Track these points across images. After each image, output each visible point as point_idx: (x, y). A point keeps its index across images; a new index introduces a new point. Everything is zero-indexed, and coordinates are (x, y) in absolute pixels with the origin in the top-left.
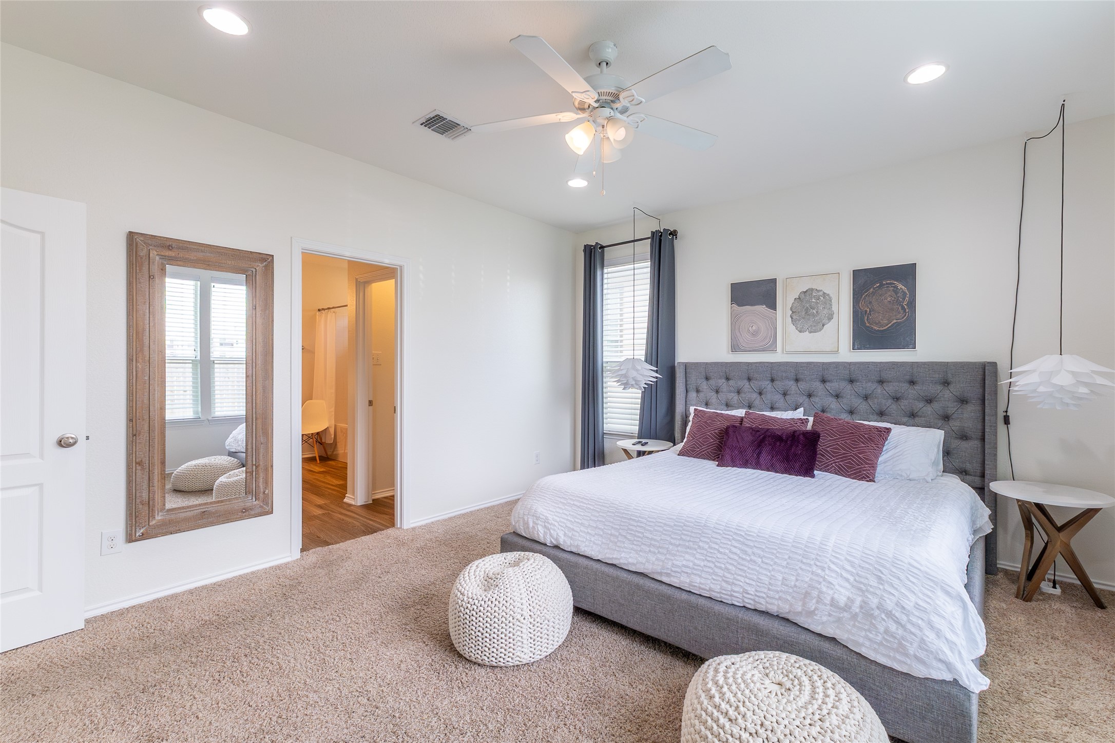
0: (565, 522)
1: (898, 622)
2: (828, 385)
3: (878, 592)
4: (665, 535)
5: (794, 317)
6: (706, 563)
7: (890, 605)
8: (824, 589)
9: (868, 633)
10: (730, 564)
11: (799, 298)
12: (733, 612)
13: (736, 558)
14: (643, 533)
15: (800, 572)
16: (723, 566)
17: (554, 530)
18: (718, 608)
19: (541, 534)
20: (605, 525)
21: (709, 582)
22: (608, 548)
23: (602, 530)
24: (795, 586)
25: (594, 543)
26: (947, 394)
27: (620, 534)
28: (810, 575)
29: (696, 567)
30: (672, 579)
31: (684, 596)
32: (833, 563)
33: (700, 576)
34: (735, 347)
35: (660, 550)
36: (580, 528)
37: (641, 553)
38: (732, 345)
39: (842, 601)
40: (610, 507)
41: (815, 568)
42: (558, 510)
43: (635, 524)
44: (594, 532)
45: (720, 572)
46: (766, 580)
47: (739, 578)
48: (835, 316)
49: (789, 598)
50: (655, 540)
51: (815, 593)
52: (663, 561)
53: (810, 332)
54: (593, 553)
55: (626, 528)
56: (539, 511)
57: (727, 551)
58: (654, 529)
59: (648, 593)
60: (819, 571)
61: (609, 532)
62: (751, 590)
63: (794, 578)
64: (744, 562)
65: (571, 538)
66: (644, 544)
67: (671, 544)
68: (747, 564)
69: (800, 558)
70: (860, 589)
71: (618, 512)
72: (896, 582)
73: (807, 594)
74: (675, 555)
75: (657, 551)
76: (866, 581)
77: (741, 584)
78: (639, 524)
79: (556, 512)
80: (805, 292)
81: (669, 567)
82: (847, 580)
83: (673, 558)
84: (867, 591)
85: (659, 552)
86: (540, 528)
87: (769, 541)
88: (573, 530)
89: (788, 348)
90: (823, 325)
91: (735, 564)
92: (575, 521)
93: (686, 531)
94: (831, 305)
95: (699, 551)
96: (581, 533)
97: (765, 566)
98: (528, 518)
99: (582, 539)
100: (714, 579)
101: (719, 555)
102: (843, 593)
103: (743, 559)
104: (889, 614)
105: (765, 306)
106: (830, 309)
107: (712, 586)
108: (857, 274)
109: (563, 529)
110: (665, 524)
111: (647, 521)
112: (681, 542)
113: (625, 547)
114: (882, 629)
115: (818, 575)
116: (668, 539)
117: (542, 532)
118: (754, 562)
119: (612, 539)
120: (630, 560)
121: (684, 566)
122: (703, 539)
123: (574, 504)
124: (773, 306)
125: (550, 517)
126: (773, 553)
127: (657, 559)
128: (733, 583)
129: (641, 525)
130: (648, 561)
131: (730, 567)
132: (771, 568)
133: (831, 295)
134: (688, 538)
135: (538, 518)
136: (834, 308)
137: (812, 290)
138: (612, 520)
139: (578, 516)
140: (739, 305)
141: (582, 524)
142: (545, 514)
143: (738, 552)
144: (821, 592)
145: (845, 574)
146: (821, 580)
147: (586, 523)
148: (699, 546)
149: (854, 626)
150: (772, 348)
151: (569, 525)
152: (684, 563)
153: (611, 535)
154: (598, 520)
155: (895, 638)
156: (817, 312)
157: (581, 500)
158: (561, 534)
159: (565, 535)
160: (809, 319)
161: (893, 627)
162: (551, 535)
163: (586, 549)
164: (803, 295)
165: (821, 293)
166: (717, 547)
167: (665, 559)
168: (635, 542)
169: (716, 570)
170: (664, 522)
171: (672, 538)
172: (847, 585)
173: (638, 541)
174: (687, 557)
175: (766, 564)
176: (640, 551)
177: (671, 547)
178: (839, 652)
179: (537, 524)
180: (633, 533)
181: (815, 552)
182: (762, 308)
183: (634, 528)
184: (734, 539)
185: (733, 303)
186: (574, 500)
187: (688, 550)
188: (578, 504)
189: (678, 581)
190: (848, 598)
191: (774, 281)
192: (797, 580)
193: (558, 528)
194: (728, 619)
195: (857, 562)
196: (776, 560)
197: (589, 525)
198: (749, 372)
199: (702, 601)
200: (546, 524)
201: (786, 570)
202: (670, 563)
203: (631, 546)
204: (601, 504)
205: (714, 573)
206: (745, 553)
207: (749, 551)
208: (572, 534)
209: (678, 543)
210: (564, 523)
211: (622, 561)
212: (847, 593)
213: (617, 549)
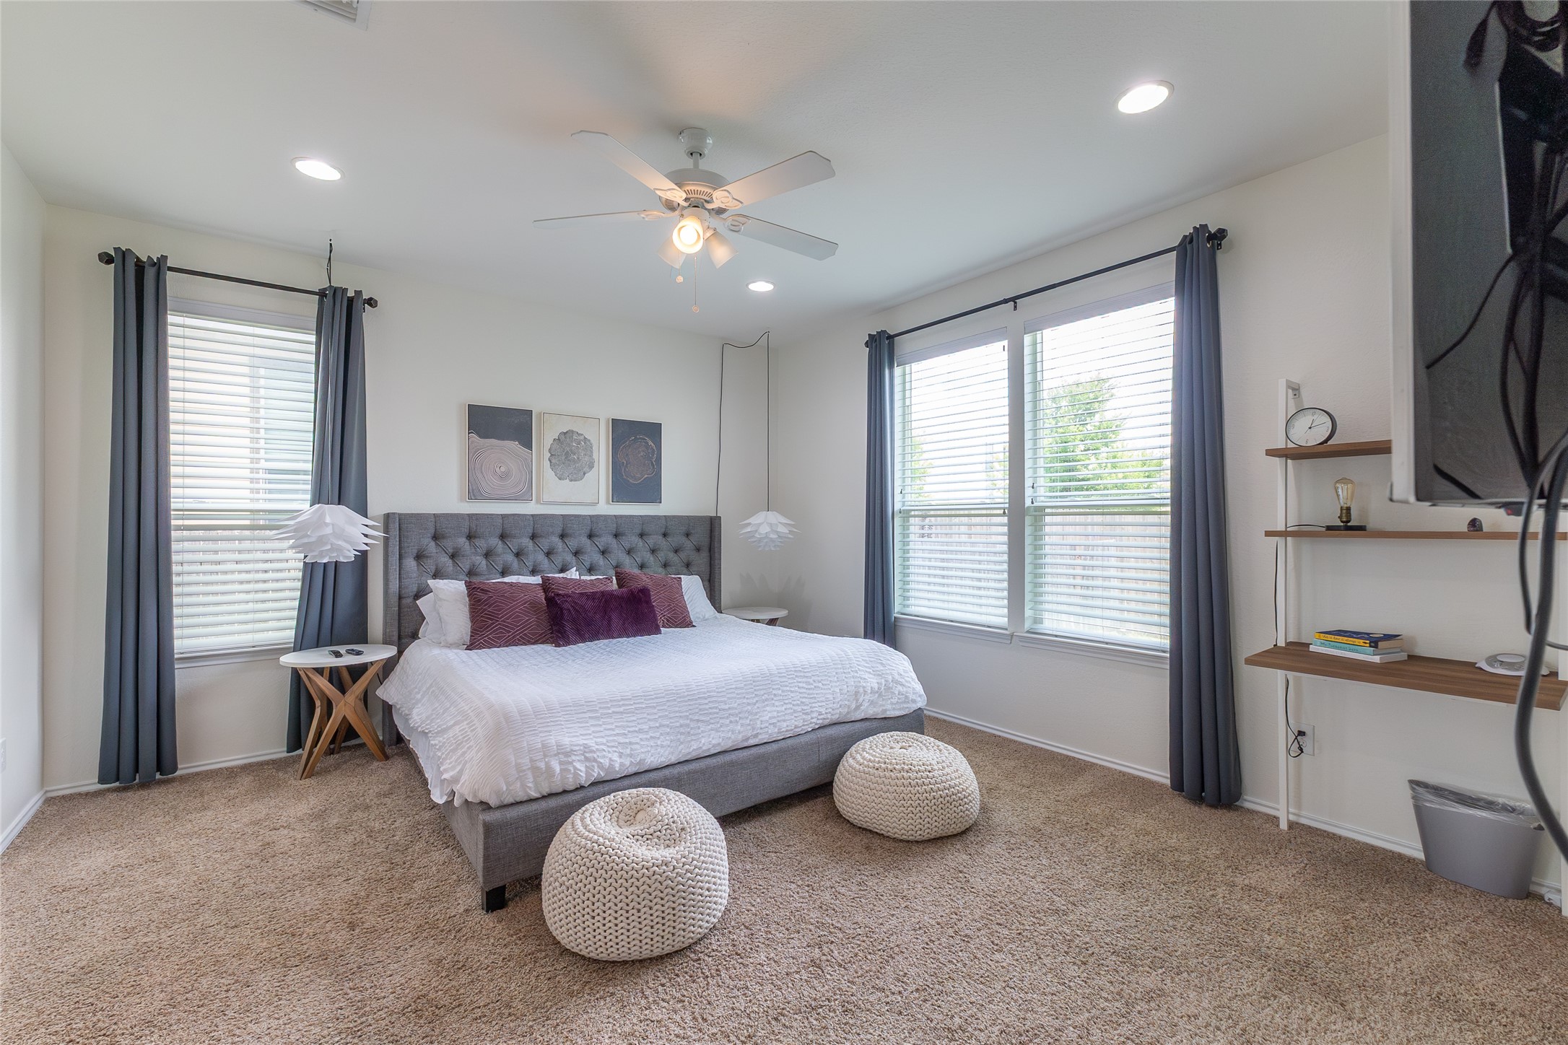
0: (615, 738)
1: (902, 685)
2: (595, 539)
3: (888, 672)
4: (740, 698)
5: (553, 461)
6: (785, 706)
7: (897, 677)
8: (864, 684)
9: (892, 700)
10: (803, 698)
11: (559, 439)
12: (813, 736)
13: (805, 691)
14: (716, 708)
15: (846, 680)
16: (799, 702)
17: (604, 757)
18: (803, 739)
19: (582, 772)
20: (670, 718)
21: (793, 721)
22: (682, 743)
23: (668, 726)
24: (848, 691)
25: (662, 746)
26: (688, 544)
27: (691, 720)
28: (853, 680)
29: (779, 714)
30: (760, 737)
31: (775, 746)
32: (859, 665)
33: (784, 721)
34: (474, 493)
35: (740, 715)
36: (638, 737)
37: (722, 729)
38: (471, 491)
39: (876, 686)
40: (667, 695)
41: (852, 674)
42: (593, 729)
43: (706, 701)
44: (659, 734)
45: (799, 709)
46: (830, 697)
47: (814, 705)
48: (596, 464)
49: (846, 703)
50: (733, 708)
51: (861, 690)
52: (749, 725)
53: (571, 481)
54: (663, 759)
55: (697, 710)
56: (567, 743)
57: (797, 688)
58: (728, 698)
59: (742, 764)
60: (856, 674)
61: (678, 724)
62: (823, 711)
63: (845, 686)
64: (811, 692)
65: (631, 756)
66: (723, 718)
67: (749, 704)
68: (814, 692)
69: (842, 670)
70: (879, 675)
71: (680, 697)
72: (889, 662)
73: (857, 693)
74: (756, 714)
75: (738, 719)
76: (878, 669)
77: (816, 709)
78: (709, 700)
79: (593, 732)
80: (565, 433)
81: (758, 726)
82: (870, 673)
83: (758, 717)
84: (883, 674)
85: (740, 718)
86: (578, 765)
87: (819, 667)
88: (631, 743)
89: (546, 498)
90: (584, 474)
91: (806, 696)
92: (629, 732)
93: (758, 686)
94: (592, 452)
95: (775, 699)
96: (642, 743)
97: (825, 687)
98: (547, 763)
99: (646, 750)
100: (796, 717)
101: (792, 695)
102: (873, 682)
103: (809, 689)
104: (898, 682)
105: (517, 443)
106: (591, 456)
107: (796, 723)
108: (616, 422)
109: (614, 749)
110: (736, 688)
111: (718, 692)
112: (757, 699)
113: (702, 732)
114: (897, 693)
115: (856, 677)
116: (745, 701)
117: (583, 769)
118: (818, 687)
119: (682, 730)
120: (714, 742)
121: (770, 718)
122: (774, 687)
123: (614, 712)
124: (528, 445)
125: (591, 743)
126: (826, 675)
127: (742, 725)
128: (812, 712)
129: (713, 699)
130: (733, 732)
131: (804, 700)
132: (830, 687)
133: (592, 441)
134: (762, 692)
135: (567, 754)
136: (595, 456)
137: (572, 431)
138: (677, 709)
139: (629, 724)
140: (480, 437)
141: (640, 731)
142: (581, 742)
143: (804, 685)
144: (864, 687)
145: (868, 670)
146: (860, 679)
147: (645, 727)
148: (775, 695)
149: (883, 700)
150: (525, 497)
151: (622, 740)
152: (769, 715)
153: (681, 726)
154: (660, 717)
155: (903, 694)
156: (578, 458)
157: (621, 703)
158: (615, 757)
159: (621, 755)
160: (569, 465)
161: (900, 688)
162: (601, 766)
163: (652, 759)
164: (563, 437)
165: (582, 438)
166: (788, 688)
167: (750, 721)
168: (712, 721)
169: (795, 708)
170: (734, 686)
171: (747, 698)
172: (871, 676)
173: (715, 718)
174: (768, 708)
175: (825, 685)
176: (721, 726)
177: (749, 708)
178: (875, 724)
179: (571, 763)
180: (706, 712)
181: (847, 662)
182: (514, 445)
183: (707, 707)
184: (796, 676)
185: (472, 433)
186: (609, 708)
187: (766, 703)
188: (622, 709)
189: (767, 736)
190: (878, 683)
191: (529, 413)
192: (847, 686)
193: (609, 752)
194: (812, 744)
195: (867, 659)
196: (829, 679)
197: (650, 728)
198: (506, 529)
199: (789, 742)
200: (587, 755)
201: (838, 683)
202: (759, 722)
203: (709, 727)
204: (653, 697)
205: (795, 711)
206: (808, 683)
207: (811, 681)
208: (632, 750)
209: (755, 701)
210: (614, 741)
211: (704, 748)
212: (875, 681)
213: (693, 738)
